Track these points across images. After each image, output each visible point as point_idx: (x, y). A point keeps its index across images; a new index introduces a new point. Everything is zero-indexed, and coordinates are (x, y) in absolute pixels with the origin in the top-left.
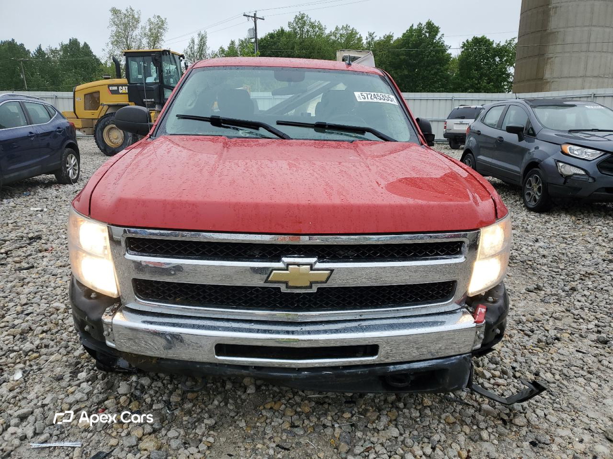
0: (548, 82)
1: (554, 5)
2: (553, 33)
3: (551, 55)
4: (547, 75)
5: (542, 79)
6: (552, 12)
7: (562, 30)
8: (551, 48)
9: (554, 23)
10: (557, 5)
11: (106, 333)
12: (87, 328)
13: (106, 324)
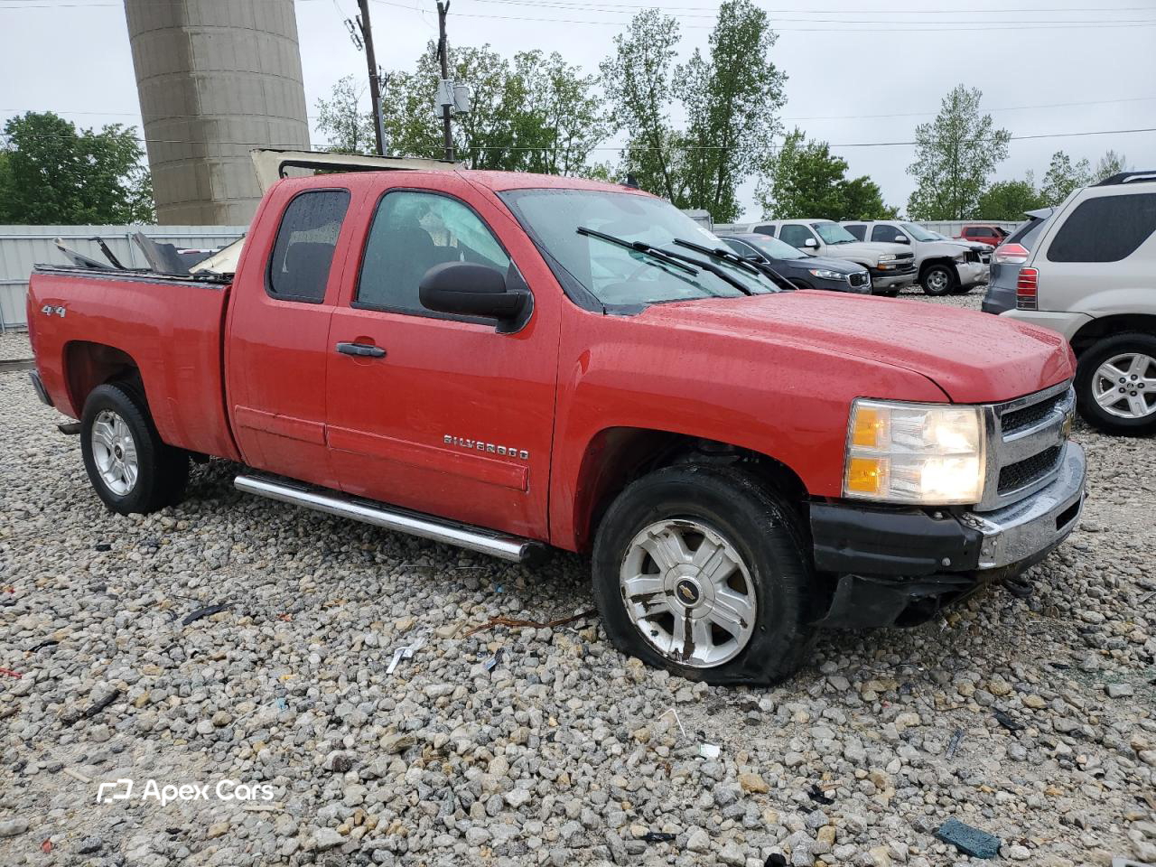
0: (221, 206)
1: (199, 74)
2: (210, 121)
3: (215, 161)
4: (218, 195)
5: (209, 200)
6: (198, 86)
7: (222, 118)
8: (212, 147)
9: (208, 104)
10: (204, 74)
11: (986, 551)
12: (947, 561)
13: (989, 537)
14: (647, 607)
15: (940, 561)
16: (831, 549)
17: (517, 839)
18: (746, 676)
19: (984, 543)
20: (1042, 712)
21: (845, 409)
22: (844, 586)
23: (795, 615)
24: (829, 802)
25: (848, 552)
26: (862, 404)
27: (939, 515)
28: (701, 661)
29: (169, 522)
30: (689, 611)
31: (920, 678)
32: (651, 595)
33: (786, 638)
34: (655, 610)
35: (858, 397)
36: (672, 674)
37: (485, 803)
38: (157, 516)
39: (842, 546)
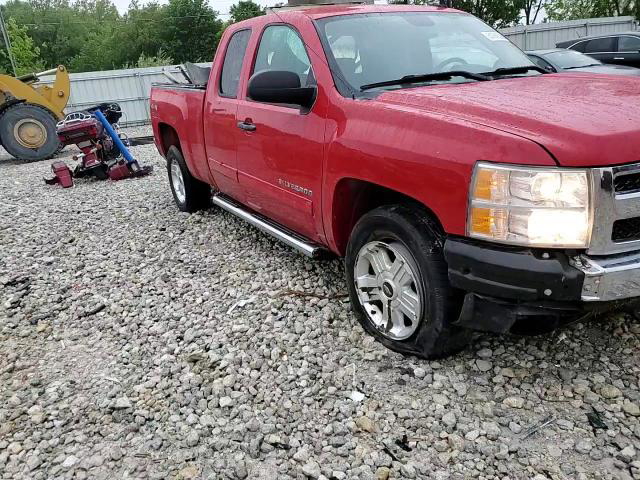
11: (588, 287)
12: (548, 292)
13: (591, 277)
14: (370, 295)
15: (541, 291)
16: (459, 273)
17: (209, 427)
18: (416, 350)
19: (586, 281)
20: (633, 418)
21: (469, 169)
22: (468, 300)
23: (442, 316)
24: (409, 450)
25: (469, 276)
26: (480, 165)
27: (546, 255)
28: (394, 336)
29: (197, 218)
30: (389, 302)
31: (550, 373)
32: (371, 289)
33: (437, 330)
34: (374, 298)
35: (480, 161)
36: (376, 340)
37: (209, 401)
38: (193, 214)
39: (467, 271)
